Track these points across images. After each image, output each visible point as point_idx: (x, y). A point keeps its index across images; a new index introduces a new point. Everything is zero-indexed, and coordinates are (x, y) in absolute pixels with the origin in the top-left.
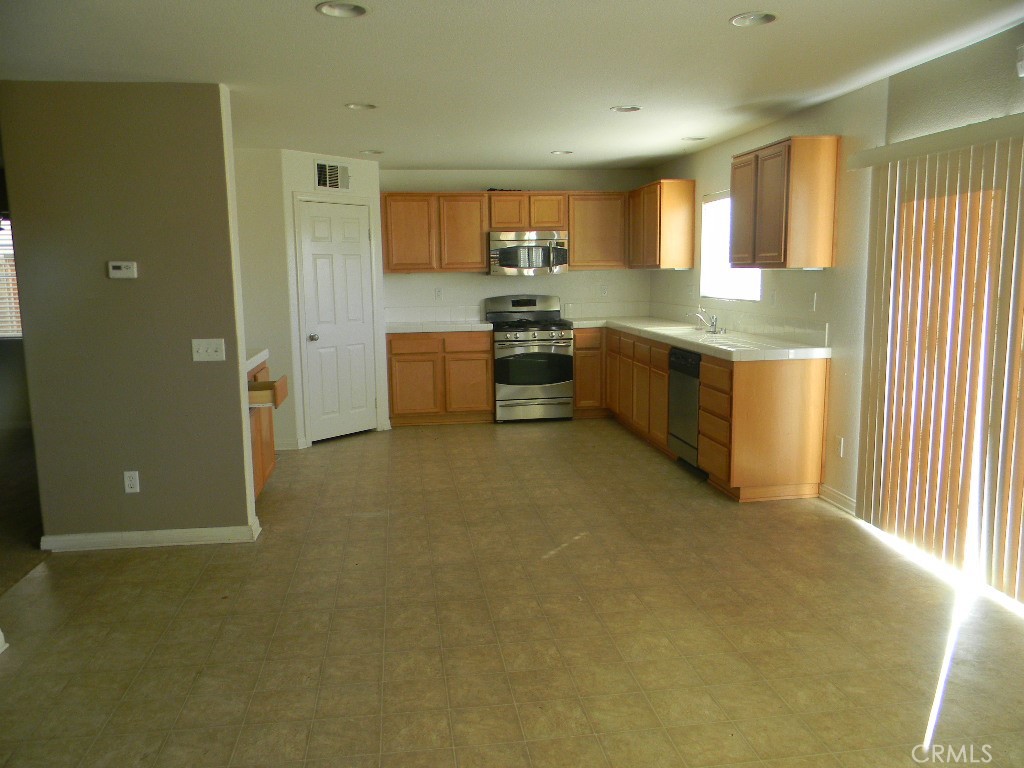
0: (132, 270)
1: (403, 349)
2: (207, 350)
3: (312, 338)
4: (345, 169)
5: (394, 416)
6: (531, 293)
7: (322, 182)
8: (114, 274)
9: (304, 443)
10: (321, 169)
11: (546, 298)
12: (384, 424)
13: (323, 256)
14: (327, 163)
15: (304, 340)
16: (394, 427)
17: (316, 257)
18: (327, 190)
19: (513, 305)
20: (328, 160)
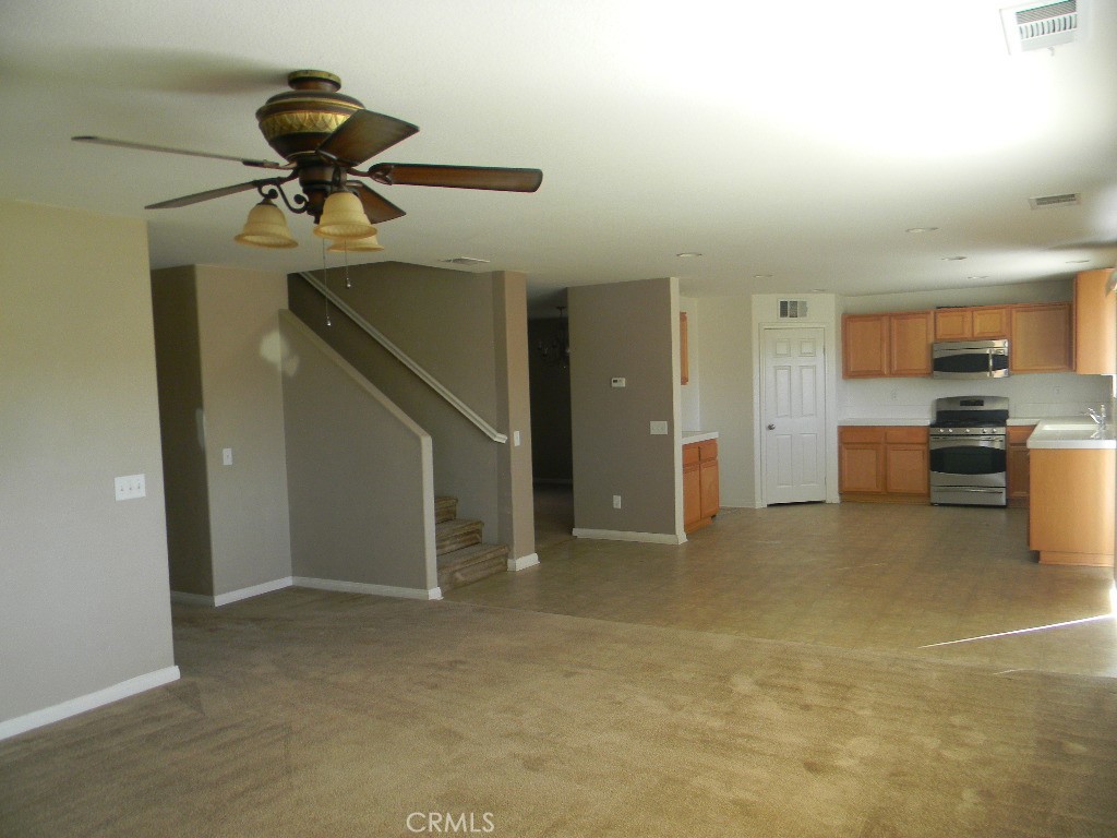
0: (622, 383)
1: (852, 439)
2: (658, 428)
3: (771, 428)
4: (804, 303)
5: (842, 493)
6: (978, 394)
7: (784, 313)
8: (614, 385)
9: (761, 504)
10: (784, 305)
11: (994, 399)
12: (833, 497)
13: (783, 368)
14: (788, 300)
15: (764, 428)
16: (842, 501)
17: (776, 368)
18: (787, 319)
19: (962, 405)
20: (789, 298)
